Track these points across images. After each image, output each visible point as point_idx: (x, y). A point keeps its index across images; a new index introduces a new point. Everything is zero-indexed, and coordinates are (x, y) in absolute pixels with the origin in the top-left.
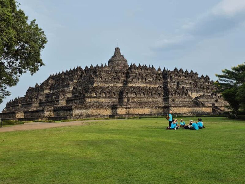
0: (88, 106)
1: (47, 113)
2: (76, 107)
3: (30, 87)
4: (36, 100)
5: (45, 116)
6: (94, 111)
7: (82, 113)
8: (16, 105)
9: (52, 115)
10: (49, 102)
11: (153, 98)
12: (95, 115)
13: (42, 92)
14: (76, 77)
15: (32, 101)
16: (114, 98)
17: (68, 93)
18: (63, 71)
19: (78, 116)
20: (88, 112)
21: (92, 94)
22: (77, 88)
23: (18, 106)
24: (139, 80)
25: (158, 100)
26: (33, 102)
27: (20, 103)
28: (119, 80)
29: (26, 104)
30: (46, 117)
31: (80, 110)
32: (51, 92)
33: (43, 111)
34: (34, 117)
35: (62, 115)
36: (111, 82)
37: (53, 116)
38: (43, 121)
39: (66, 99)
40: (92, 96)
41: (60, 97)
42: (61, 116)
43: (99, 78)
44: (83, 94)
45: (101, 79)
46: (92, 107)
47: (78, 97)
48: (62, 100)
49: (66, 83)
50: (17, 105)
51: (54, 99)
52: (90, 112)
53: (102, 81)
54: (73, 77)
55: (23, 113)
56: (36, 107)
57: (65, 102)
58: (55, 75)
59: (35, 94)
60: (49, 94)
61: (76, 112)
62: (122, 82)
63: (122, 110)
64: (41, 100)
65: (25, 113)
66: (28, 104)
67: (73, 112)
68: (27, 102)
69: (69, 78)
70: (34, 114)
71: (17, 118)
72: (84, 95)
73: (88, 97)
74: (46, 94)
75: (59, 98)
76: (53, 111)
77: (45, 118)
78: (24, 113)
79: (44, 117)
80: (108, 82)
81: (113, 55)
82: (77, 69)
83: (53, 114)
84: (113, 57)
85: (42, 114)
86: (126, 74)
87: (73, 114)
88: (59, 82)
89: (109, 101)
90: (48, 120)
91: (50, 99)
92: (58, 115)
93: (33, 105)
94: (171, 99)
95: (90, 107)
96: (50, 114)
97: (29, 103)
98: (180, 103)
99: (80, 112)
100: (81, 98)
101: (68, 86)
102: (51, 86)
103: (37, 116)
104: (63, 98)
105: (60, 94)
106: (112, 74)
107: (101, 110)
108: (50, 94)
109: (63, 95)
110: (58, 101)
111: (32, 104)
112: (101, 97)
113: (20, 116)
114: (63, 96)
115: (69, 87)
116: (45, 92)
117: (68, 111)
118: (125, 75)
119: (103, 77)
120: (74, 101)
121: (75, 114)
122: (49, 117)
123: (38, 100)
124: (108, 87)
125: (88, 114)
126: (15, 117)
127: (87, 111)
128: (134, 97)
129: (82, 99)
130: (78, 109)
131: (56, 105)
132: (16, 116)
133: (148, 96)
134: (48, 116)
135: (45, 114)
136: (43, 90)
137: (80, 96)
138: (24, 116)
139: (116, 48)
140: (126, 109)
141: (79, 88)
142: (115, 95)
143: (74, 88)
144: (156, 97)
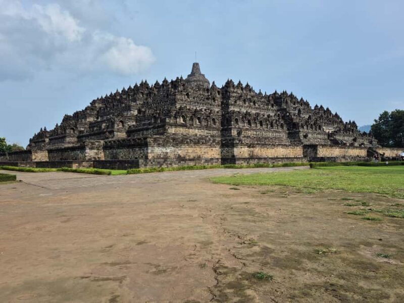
0: (179, 138)
1: (90, 153)
2: (155, 140)
3: (66, 115)
4: (72, 131)
5: (87, 158)
6: (190, 150)
7: (167, 153)
8: (40, 140)
9: (102, 156)
10: (95, 134)
11: (275, 131)
12: (192, 157)
13: (83, 120)
14: (141, 96)
15: (65, 133)
16: (214, 129)
17: (129, 119)
18: (117, 90)
19: (163, 160)
20: (180, 152)
21: (178, 120)
22: (144, 112)
23: (44, 141)
24: (245, 103)
25: (280, 136)
26: (67, 135)
27: (46, 137)
28: (214, 101)
29: (56, 139)
30: (90, 160)
31: (164, 146)
32: (99, 120)
33: (82, 148)
34: (66, 159)
35: (122, 157)
36: (203, 104)
37: (103, 159)
38: (81, 168)
39: (127, 129)
40: (178, 122)
41: (116, 125)
42: (120, 159)
43: (184, 95)
44: (161, 118)
45: (186, 96)
46: (187, 143)
47: (150, 124)
48: (118, 131)
49: (124, 105)
50: (43, 139)
51: (104, 129)
52: (182, 151)
53: (188, 100)
54: (135, 96)
55: (47, 151)
56: (73, 143)
57: (125, 133)
58: (104, 97)
59: (71, 123)
60: (94, 123)
61: (155, 151)
62: (218, 105)
63: (243, 149)
64: (81, 132)
65: (50, 151)
66: (60, 138)
67: (149, 151)
68: (57, 135)
69: (129, 98)
70: (66, 154)
71: (36, 161)
72: (163, 121)
73: (171, 125)
74: (91, 123)
75: (113, 127)
76: (103, 148)
77: (87, 161)
78: (49, 153)
79: (84, 160)
80: (198, 103)
81: (190, 73)
82: (141, 85)
83: (103, 154)
84: (189, 76)
85: (80, 155)
86: (223, 94)
87: (149, 155)
88: (112, 105)
89: (207, 133)
90: (94, 167)
91: (97, 130)
92: (115, 156)
93: (68, 139)
94: (301, 135)
95: (182, 140)
96: (97, 154)
97: (61, 136)
98: (315, 140)
99: (164, 150)
100: (157, 125)
101: (128, 108)
102: (98, 112)
103: (70, 158)
104: (121, 126)
105: (116, 119)
106: (201, 92)
107: (203, 149)
108: (96, 122)
109: (121, 121)
110: (112, 132)
111: (64, 137)
112: (193, 125)
113: (40, 157)
114: (121, 124)
115: (130, 111)
116: (88, 120)
117: (137, 149)
118: (221, 95)
119: (190, 93)
120: (141, 132)
121: (153, 155)
122: (95, 161)
123: (76, 132)
124: (201, 110)
125: (179, 156)
126: (31, 160)
127: (177, 150)
128: (248, 128)
129: (159, 127)
130: (159, 145)
131: (108, 138)
132: (33, 157)
133: (267, 127)
134: (93, 159)
135: (87, 155)
136: (85, 118)
137: (155, 122)
138: (49, 157)
139: (194, 64)
140: (249, 147)
141: (149, 112)
142: (215, 123)
143: (139, 111)
144: (278, 130)
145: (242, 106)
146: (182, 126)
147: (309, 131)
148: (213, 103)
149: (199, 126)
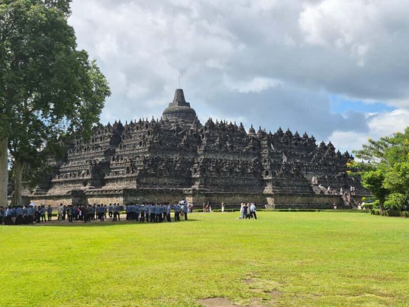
1: (75, 200)
2: (128, 191)
6: (156, 198)
7: (137, 201)
20: (147, 200)
21: (148, 171)
31: (135, 195)
33: (68, 196)
40: (148, 173)
44: (132, 169)
47: (123, 174)
52: (149, 200)
61: (128, 200)
63: (201, 198)
67: (124, 200)
72: (135, 172)
73: (143, 176)
74: (61, 167)
76: (85, 196)
84: (171, 104)
98: (289, 188)
99: (135, 199)
104: (96, 174)
107: (167, 198)
109: (97, 170)
112: (162, 175)
127: (145, 199)
129: (132, 177)
130: (131, 194)
140: (207, 196)
143: (114, 159)
144: (250, 178)
145: (217, 152)
146: (153, 175)
147: (284, 178)
148: (188, 149)
149: (169, 175)
